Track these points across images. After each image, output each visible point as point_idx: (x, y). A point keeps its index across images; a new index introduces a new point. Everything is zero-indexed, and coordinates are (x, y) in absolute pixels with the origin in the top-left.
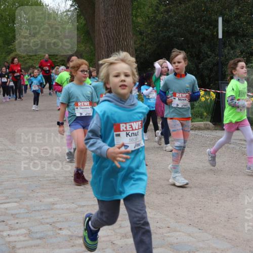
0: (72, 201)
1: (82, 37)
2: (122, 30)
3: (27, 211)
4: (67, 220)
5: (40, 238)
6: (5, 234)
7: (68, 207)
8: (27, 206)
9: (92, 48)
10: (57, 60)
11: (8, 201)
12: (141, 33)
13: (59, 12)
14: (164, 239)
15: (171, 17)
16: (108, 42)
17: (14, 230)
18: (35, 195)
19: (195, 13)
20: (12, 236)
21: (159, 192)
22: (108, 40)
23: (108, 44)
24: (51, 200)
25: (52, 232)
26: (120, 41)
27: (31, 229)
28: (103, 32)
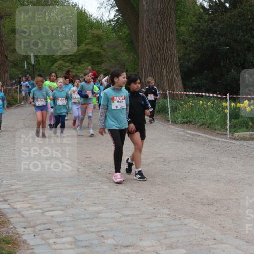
0: (117, 210)
1: (125, 47)
2: (166, 39)
3: (72, 219)
4: (112, 229)
5: (86, 247)
6: (51, 241)
7: (113, 216)
8: (73, 214)
9: (135, 57)
10: (100, 70)
11: (54, 209)
12: (185, 42)
13: (103, 22)
14: (210, 251)
15: (215, 25)
16: (151, 52)
17: (60, 238)
18: (80, 203)
19: (241, 21)
20: (58, 244)
21: (205, 203)
22: (151, 49)
23: (152, 54)
24: (96, 209)
25: (97, 241)
26: (163, 51)
27: (77, 237)
28: (146, 41)
